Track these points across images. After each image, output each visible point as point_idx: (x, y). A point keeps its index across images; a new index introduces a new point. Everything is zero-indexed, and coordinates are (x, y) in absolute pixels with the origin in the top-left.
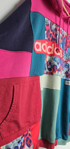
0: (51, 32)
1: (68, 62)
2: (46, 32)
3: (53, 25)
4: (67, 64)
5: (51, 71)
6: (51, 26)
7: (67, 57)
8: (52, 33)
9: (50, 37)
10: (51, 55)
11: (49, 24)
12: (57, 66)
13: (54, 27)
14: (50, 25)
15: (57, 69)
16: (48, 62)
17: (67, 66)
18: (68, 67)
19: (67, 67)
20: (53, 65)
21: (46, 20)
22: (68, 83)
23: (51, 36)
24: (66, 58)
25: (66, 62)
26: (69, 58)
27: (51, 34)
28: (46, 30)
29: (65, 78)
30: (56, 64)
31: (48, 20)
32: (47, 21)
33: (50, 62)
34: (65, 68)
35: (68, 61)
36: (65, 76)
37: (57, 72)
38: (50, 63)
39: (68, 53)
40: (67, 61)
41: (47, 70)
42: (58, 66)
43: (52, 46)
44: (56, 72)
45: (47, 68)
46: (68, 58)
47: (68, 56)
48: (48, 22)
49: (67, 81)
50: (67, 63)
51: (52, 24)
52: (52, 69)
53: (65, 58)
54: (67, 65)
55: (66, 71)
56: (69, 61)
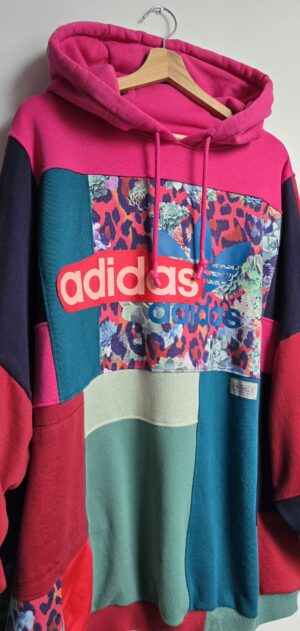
0: (128, 214)
1: (236, 305)
2: (96, 226)
3: (135, 189)
4: (234, 311)
5: (145, 358)
6: (123, 192)
7: (229, 283)
8: (131, 217)
9: (127, 234)
10: (137, 299)
11: (109, 191)
12: (161, 339)
13: (137, 192)
14: (115, 195)
15: (162, 348)
16: (130, 324)
17: (233, 319)
18: (239, 324)
19: (234, 323)
20: (148, 336)
21: (91, 184)
22: (241, 388)
23: (130, 229)
24: (226, 289)
25: (227, 303)
26: (238, 287)
27: (129, 223)
28: (97, 219)
29: (228, 368)
30: (157, 329)
31: (103, 178)
32: (102, 183)
33: (137, 324)
34: (226, 328)
35: (236, 301)
36: (230, 360)
37: (163, 360)
38: (137, 327)
39: (233, 268)
40: (232, 301)
41: (132, 351)
42: (165, 338)
43: (136, 266)
44: (158, 359)
45: (129, 348)
46: (234, 288)
47: (235, 279)
48: (103, 185)
49: (236, 381)
50: (232, 307)
51: (127, 185)
52: (147, 350)
53: (221, 287)
54: (234, 314)
55: (232, 340)
56: (239, 299)
